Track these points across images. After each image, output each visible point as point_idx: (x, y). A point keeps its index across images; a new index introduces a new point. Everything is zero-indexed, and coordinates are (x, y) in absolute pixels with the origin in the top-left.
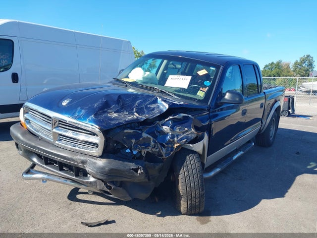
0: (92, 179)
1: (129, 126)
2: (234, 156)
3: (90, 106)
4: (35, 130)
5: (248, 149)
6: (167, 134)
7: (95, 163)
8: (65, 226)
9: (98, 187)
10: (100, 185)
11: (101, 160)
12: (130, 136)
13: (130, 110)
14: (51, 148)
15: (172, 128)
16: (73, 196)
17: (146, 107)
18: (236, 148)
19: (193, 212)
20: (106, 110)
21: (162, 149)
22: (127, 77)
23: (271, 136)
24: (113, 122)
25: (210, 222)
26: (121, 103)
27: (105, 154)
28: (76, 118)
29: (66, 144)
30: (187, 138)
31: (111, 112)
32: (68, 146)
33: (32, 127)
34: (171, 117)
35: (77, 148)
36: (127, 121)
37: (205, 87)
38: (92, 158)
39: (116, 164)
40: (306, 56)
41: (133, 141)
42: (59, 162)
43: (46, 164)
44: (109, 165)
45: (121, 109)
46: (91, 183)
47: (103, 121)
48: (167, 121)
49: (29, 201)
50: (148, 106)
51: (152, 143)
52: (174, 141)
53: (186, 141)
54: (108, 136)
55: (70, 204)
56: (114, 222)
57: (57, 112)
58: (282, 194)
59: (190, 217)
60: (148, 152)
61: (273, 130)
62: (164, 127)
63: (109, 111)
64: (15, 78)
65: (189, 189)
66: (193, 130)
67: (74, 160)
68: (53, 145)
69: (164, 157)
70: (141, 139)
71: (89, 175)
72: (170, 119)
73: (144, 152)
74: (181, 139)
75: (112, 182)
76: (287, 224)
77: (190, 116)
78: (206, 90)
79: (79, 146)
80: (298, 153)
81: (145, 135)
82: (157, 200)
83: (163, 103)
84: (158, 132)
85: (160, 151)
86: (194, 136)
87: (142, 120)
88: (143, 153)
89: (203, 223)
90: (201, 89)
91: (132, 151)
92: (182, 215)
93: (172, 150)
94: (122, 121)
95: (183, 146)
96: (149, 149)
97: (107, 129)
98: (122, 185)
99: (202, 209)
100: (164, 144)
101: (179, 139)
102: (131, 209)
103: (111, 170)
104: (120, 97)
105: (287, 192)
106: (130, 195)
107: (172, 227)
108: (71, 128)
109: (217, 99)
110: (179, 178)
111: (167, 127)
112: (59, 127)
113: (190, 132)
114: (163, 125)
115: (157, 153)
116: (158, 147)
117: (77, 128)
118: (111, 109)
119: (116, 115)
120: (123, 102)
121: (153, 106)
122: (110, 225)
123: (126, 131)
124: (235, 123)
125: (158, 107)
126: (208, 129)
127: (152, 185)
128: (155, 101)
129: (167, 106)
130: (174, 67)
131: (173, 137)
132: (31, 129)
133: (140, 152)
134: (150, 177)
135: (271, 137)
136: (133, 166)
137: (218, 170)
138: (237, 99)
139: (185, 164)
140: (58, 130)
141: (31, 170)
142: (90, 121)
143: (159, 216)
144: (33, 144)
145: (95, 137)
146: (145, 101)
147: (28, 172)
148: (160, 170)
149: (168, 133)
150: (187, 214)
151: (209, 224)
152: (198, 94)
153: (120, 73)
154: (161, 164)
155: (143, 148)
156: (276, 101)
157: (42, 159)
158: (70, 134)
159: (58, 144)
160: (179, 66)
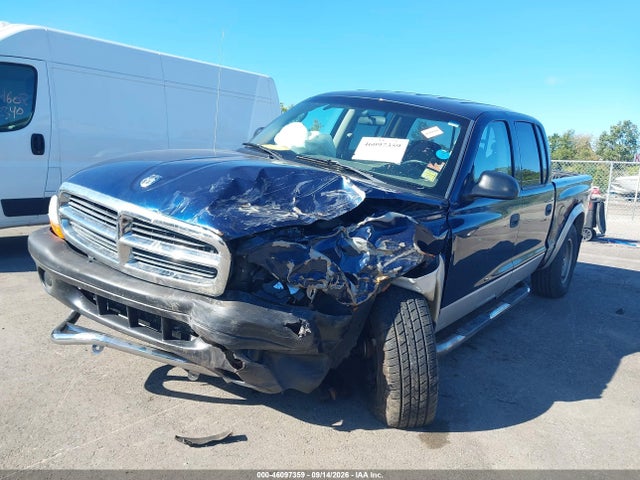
0: (200, 345)
1: (282, 232)
2: (492, 311)
3: (201, 189)
4: (81, 241)
5: (518, 299)
6: (361, 255)
7: (209, 310)
8: (141, 443)
9: (213, 362)
10: (217, 359)
11: (221, 305)
12: (283, 256)
13: (283, 202)
14: (115, 277)
15: (373, 242)
16: (156, 382)
17: (318, 195)
18: (494, 296)
19: (412, 422)
20: (234, 198)
21: (350, 286)
22: (272, 142)
23: (563, 274)
24: (250, 224)
25: (447, 445)
26: (266, 186)
27: (230, 292)
28: (170, 213)
29: (147, 269)
30: (403, 263)
31: (246, 204)
32: (151, 274)
33: (75, 234)
34: (370, 219)
35: (171, 278)
36: (280, 223)
37: (439, 161)
38: (203, 300)
39: (254, 313)
40: (622, 124)
41: (291, 266)
42: (131, 309)
43: (103, 312)
44: (238, 313)
45: (266, 197)
46: (197, 353)
47: (229, 220)
48: (362, 226)
49: (63, 392)
50: (323, 194)
51: (330, 273)
52: (375, 269)
53: (401, 271)
54: (238, 253)
55: (151, 399)
56: (243, 438)
57: (130, 201)
58: (595, 392)
59: (404, 432)
60: (319, 291)
61: (567, 262)
62: (356, 240)
63: (240, 200)
64: (38, 144)
65: (405, 373)
66: (416, 247)
67: (163, 305)
68: (118, 272)
69: (354, 303)
70: (307, 262)
71: (193, 338)
72: (368, 224)
73: (312, 290)
74: (391, 266)
75: (244, 353)
76: (612, 452)
77: (410, 218)
78: (440, 167)
79: (176, 273)
80: (620, 312)
81: (314, 254)
82: (334, 396)
83: (354, 187)
84: (344, 250)
85: (345, 290)
86: (417, 261)
87: (310, 222)
88: (309, 293)
89: (434, 445)
90: (430, 165)
91: (286, 288)
92: (388, 427)
93: (371, 289)
94: (269, 222)
95: (394, 282)
96: (324, 286)
97: (235, 237)
98: (263, 358)
99: (431, 417)
100: (355, 275)
101: (385, 265)
102: (280, 414)
103: (243, 326)
104: (263, 173)
105: (605, 387)
106: (280, 382)
107: (369, 452)
108: (161, 236)
109: (463, 188)
110: (385, 349)
111: (362, 240)
112: (135, 232)
113: (410, 252)
114: (353, 234)
115: (337, 295)
116: (341, 281)
117: (172, 234)
118: (243, 198)
119: (254, 209)
120: (270, 183)
121: (332, 194)
122: (235, 443)
123: (276, 244)
124: (490, 246)
125: (344, 197)
126: (446, 249)
127: (326, 363)
128: (338, 184)
129: (362, 195)
130: (371, 121)
131: (373, 261)
132: (73, 238)
133: (303, 290)
134: (324, 345)
135: (564, 277)
136: (288, 318)
137: (460, 338)
138: (506, 189)
139: (398, 319)
140: (131, 239)
141: (70, 326)
142: (201, 221)
143: (338, 428)
144: (77, 270)
145: (211, 254)
146: (316, 183)
147: (63, 329)
148: (345, 331)
149: (363, 252)
150: (398, 426)
151: (445, 448)
152: (423, 175)
153: (256, 134)
154: (347, 318)
155: (311, 283)
156: (575, 204)
157: (94, 302)
158: (156, 247)
159: (129, 270)
160: (381, 120)
